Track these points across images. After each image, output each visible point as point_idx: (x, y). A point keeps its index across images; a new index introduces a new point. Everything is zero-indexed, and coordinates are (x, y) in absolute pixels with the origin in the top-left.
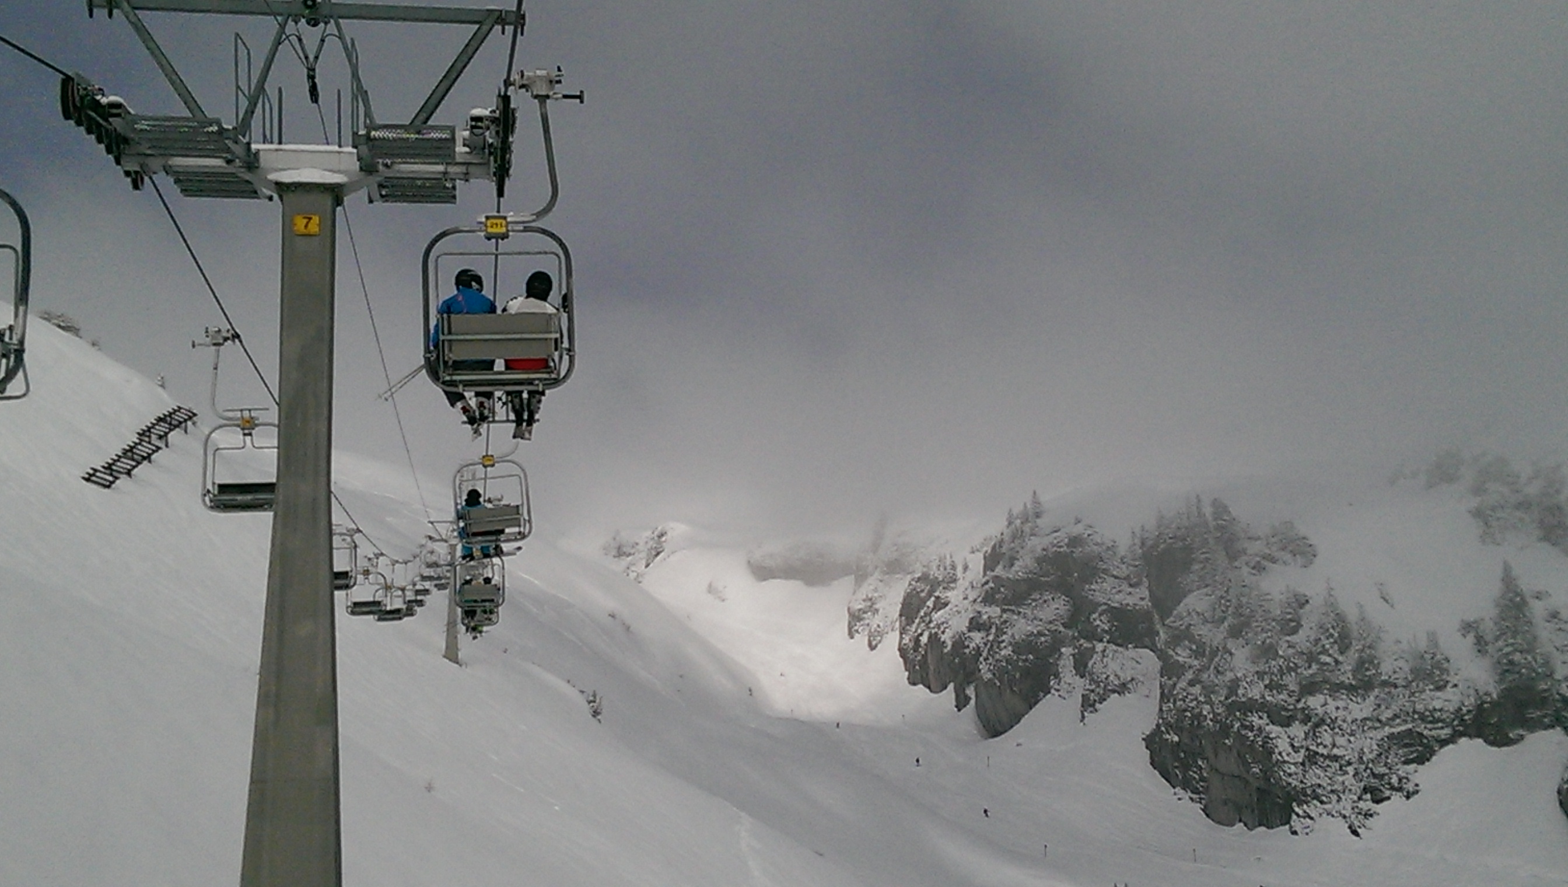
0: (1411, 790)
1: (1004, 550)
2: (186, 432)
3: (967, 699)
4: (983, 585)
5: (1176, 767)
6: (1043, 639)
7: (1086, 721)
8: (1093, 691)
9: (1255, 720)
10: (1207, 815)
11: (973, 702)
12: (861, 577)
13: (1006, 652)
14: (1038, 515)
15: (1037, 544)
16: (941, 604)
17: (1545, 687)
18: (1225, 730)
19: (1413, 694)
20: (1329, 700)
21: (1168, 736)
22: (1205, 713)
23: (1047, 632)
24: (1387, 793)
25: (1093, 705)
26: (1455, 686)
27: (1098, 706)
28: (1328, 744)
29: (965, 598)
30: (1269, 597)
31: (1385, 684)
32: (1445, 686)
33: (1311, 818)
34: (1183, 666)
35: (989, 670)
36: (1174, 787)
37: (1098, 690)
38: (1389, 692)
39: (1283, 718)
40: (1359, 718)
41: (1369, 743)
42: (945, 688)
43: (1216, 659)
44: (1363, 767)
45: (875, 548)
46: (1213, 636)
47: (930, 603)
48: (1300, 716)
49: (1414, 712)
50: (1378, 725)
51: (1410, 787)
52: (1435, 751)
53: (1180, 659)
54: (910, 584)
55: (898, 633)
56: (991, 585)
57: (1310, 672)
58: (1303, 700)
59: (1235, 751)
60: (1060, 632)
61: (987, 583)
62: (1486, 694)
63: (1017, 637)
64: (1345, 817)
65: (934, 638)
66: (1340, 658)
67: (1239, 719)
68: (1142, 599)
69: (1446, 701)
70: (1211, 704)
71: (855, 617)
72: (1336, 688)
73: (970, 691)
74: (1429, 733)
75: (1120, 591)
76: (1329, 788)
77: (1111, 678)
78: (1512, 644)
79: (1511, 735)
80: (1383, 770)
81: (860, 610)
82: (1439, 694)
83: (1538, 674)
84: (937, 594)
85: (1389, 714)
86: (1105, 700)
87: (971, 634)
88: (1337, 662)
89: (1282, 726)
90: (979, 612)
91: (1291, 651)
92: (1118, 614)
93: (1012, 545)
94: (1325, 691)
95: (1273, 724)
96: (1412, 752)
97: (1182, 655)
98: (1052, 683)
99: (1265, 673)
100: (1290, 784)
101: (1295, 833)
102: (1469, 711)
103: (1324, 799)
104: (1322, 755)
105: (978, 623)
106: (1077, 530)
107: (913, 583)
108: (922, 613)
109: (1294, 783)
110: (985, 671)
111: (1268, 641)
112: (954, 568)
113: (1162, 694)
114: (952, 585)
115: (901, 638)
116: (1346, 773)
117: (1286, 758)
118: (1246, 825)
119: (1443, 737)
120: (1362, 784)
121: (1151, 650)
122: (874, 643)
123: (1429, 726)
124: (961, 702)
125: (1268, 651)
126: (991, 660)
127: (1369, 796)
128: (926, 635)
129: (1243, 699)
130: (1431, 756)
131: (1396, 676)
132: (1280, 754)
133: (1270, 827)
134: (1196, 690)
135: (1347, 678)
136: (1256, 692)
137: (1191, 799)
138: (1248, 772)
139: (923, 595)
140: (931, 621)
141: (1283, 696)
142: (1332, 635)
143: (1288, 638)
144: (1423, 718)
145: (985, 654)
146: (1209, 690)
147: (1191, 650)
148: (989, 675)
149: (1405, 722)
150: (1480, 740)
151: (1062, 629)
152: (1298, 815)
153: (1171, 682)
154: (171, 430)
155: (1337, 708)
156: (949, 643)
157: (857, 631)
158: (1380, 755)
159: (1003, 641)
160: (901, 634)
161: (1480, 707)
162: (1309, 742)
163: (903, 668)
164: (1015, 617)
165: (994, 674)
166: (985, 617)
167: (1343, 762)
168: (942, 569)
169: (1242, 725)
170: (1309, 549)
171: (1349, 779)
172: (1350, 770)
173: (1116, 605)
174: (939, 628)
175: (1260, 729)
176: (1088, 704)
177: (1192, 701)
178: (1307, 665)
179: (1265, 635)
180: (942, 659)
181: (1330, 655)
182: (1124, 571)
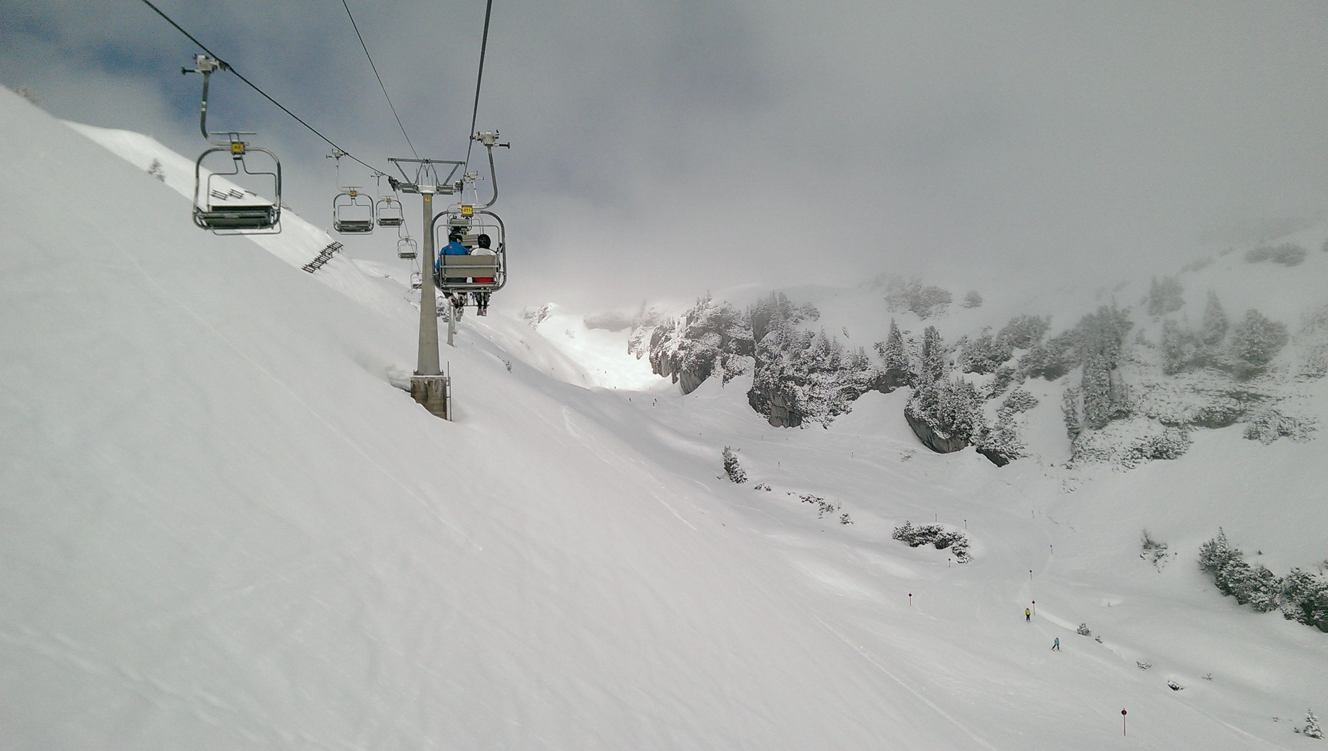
0: (849, 411)
1: (694, 315)
2: (339, 252)
3: (677, 380)
4: (686, 331)
5: (759, 404)
6: (708, 353)
7: (724, 386)
8: (728, 374)
9: (790, 384)
10: (770, 424)
11: (679, 380)
12: (634, 329)
13: (693, 358)
14: (709, 300)
15: (708, 312)
16: (668, 339)
17: (904, 369)
18: (778, 388)
19: (852, 372)
20: (820, 375)
21: (756, 392)
22: (770, 381)
23: (710, 350)
24: (839, 412)
25: (728, 380)
26: (870, 369)
27: (729, 380)
28: (817, 392)
29: (678, 336)
30: (799, 333)
31: (842, 368)
32: (866, 369)
33: (809, 422)
34: (764, 363)
35: (686, 366)
36: (758, 412)
37: (730, 374)
38: (843, 372)
39: (801, 382)
40: (831, 382)
41: (834, 392)
42: (668, 375)
43: (776, 360)
44: (831, 402)
45: (641, 314)
46: (775, 349)
47: (663, 339)
48: (808, 382)
49: (852, 380)
50: (838, 385)
51: (848, 409)
52: (859, 395)
53: (763, 360)
54: (655, 331)
55: (649, 352)
56: (689, 330)
57: (813, 364)
58: (809, 375)
59: (781, 397)
60: (716, 350)
61: (687, 330)
62: (881, 372)
63: (698, 352)
64: (822, 421)
65: (664, 354)
66: (825, 358)
67: (783, 384)
68: (750, 336)
69: (865, 375)
70: (773, 377)
71: (631, 345)
72: (822, 370)
73: (678, 376)
74: (858, 388)
75: (741, 332)
76: (817, 410)
77: (735, 369)
78: (893, 352)
79: (890, 388)
80: (839, 403)
81: (633, 342)
82: (863, 372)
83: (902, 364)
84: (665, 335)
85: (842, 380)
86: (732, 378)
87: (679, 352)
88: (824, 360)
89: (800, 386)
90: (683, 342)
91: (806, 356)
92: (740, 341)
93: (698, 313)
94: (818, 372)
95: (797, 385)
96: (850, 396)
97: (763, 358)
98: (712, 371)
99: (795, 364)
100: (801, 409)
101: (802, 428)
102: (874, 379)
103: (814, 415)
104: (815, 397)
105: (682, 347)
106: (724, 306)
107: (656, 330)
108: (660, 343)
109: (803, 409)
110: (684, 367)
111: (797, 351)
112: (674, 323)
113: (755, 375)
114: (672, 331)
115: (651, 354)
116: (824, 404)
117: (801, 399)
118: (784, 426)
119: (863, 390)
120: (830, 409)
121: (753, 357)
122: (639, 356)
123: (858, 385)
124: (675, 380)
125: (797, 356)
126: (687, 362)
127: (832, 413)
128: (661, 352)
129: (786, 375)
130: (858, 397)
131: (847, 365)
132: (799, 397)
133: (793, 427)
134: (768, 372)
135: (827, 366)
136: (791, 372)
137: (764, 417)
138: (786, 405)
139: (660, 335)
140: (663, 347)
141: (802, 374)
142: (822, 349)
143: (805, 350)
144: (856, 382)
145: (684, 360)
146: (773, 372)
147: (767, 356)
148: (686, 368)
149: (849, 383)
150: (878, 391)
151: (717, 348)
152: (804, 421)
153: (758, 370)
154: (333, 251)
155: (823, 378)
156: (670, 355)
157: (632, 351)
158: (838, 397)
159: (692, 354)
160: (651, 352)
161: (878, 378)
162: (810, 392)
163: (651, 367)
164: (697, 343)
165: (688, 368)
166: (685, 344)
167: (823, 400)
168: (669, 324)
169: (785, 386)
170: (817, 314)
171: (825, 407)
172: (826, 403)
173: (739, 338)
174: (666, 349)
175: (792, 388)
176: (725, 379)
177: (766, 377)
178: (812, 361)
179: (795, 349)
180: (667, 362)
181: (821, 357)
182: (744, 323)
